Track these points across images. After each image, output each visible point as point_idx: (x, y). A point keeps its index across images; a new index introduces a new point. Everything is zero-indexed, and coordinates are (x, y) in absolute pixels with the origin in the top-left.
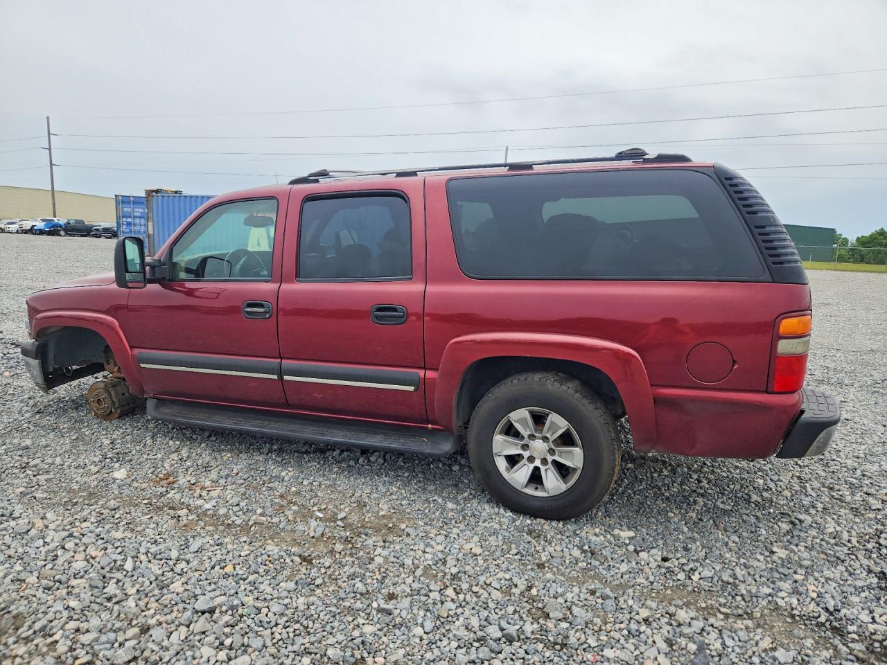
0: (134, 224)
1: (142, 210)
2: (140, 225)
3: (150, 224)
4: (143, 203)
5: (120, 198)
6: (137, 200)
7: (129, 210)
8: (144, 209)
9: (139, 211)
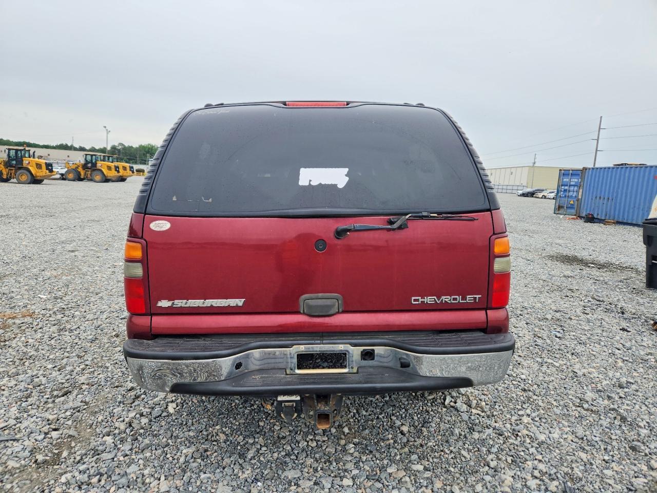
0: (569, 191)
1: (576, 180)
2: (573, 191)
3: (581, 191)
4: (579, 175)
5: (563, 172)
6: (574, 172)
7: (568, 180)
8: (578, 179)
9: (574, 180)
